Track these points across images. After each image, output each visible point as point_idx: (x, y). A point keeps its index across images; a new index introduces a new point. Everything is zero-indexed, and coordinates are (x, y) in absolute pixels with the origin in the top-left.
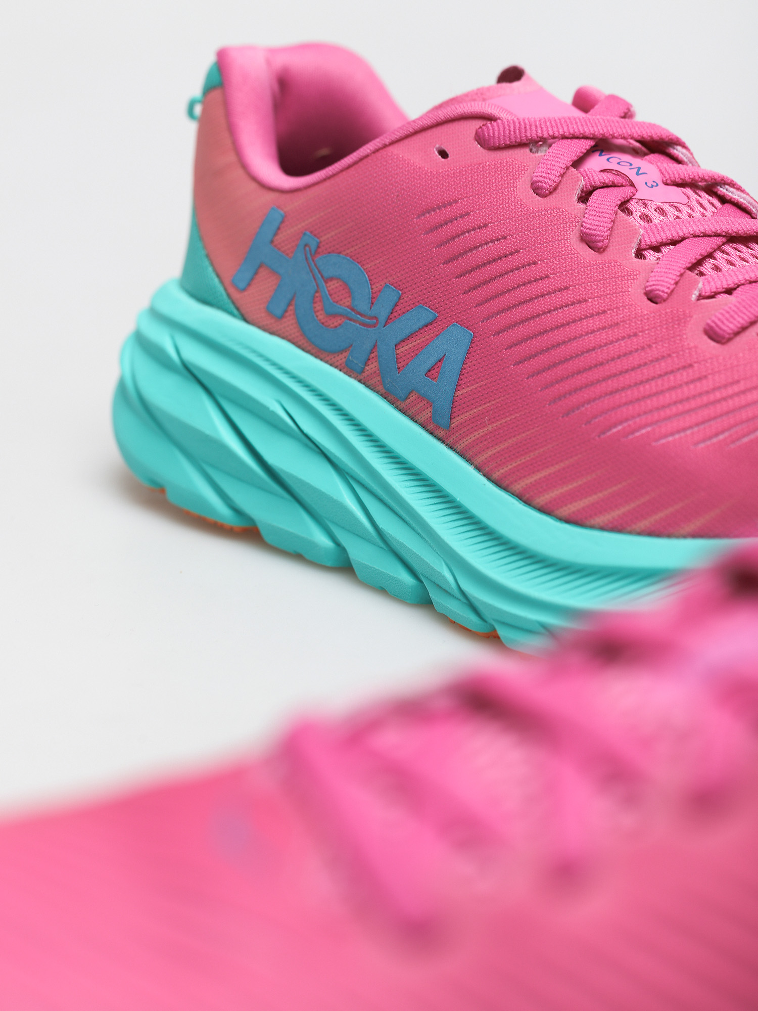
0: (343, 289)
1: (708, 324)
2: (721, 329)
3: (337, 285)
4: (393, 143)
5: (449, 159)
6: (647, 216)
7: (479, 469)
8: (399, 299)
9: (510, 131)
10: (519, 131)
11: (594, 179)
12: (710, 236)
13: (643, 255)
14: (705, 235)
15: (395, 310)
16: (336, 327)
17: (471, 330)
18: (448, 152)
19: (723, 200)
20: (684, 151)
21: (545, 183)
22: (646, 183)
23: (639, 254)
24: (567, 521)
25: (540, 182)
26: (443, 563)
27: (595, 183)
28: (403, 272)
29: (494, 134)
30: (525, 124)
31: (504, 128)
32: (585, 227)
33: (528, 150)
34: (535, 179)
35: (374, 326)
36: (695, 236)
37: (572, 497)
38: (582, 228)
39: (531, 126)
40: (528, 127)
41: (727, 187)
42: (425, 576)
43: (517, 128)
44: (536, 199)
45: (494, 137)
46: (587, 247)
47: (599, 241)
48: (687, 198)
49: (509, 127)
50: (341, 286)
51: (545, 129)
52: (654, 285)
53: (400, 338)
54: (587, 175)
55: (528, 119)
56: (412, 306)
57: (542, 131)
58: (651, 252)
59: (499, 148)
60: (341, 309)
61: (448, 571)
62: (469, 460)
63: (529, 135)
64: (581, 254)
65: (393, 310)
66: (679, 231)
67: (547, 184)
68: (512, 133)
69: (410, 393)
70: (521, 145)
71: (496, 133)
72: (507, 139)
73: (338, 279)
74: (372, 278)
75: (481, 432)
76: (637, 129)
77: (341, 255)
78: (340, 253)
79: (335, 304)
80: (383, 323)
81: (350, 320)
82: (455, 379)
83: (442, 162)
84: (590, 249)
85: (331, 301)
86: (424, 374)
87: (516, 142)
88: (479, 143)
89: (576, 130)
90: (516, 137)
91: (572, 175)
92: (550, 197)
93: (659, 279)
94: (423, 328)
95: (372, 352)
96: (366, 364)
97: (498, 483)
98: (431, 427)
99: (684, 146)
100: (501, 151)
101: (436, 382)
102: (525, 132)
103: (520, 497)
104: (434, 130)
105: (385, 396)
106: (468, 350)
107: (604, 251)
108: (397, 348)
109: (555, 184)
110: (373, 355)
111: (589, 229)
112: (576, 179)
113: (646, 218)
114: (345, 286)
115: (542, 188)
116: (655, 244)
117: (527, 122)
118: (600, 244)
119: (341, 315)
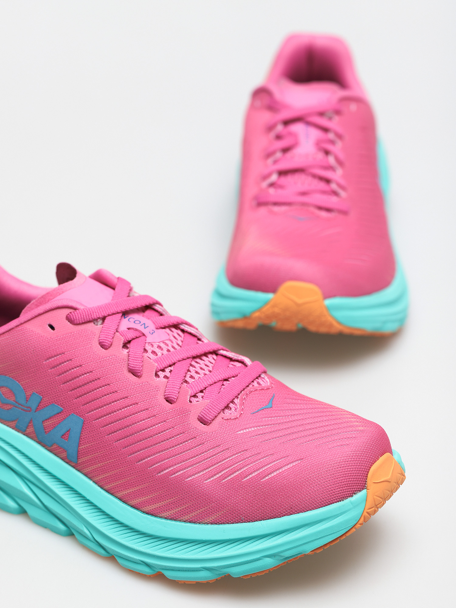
0: (10, 392)
1: (199, 416)
2: (206, 418)
3: (6, 390)
4: (25, 322)
5: (55, 330)
6: (154, 352)
7: (96, 483)
8: (42, 400)
9: (84, 316)
10: (88, 316)
11: (128, 337)
12: (185, 359)
13: (158, 374)
14: (183, 359)
15: (40, 405)
16: (8, 409)
17: (82, 417)
18: (54, 327)
19: (183, 331)
20: (160, 307)
21: (106, 343)
22: (150, 332)
23: (157, 375)
24: (147, 513)
25: (104, 342)
26: (83, 526)
27: (128, 339)
28: (41, 387)
29: (76, 318)
30: (90, 312)
31: (81, 315)
32: (130, 366)
33: (93, 324)
34: (101, 341)
35: (30, 411)
36: (179, 361)
37: (149, 503)
38: (129, 367)
39: (93, 312)
40: (92, 314)
41: (184, 325)
42: (72, 528)
43: (87, 314)
44: (103, 351)
45: (76, 319)
46: (132, 375)
47: (139, 373)
48: (168, 335)
49: (83, 314)
50: (8, 390)
51: (100, 313)
52: (169, 395)
53: (44, 419)
54: (124, 335)
55: (91, 308)
56: (49, 404)
57: (99, 315)
58: (161, 372)
59: (79, 324)
60: (11, 401)
61: (86, 529)
62: (90, 478)
63: (93, 317)
64: (130, 379)
65: (39, 405)
66: (172, 359)
67: (107, 343)
68: (85, 317)
69: (53, 444)
70: (89, 322)
71: (77, 318)
72: (83, 320)
73: (6, 387)
74: (25, 388)
75: (95, 467)
76: (139, 302)
77: (6, 376)
78: (6, 375)
79: (6, 399)
80: (35, 410)
81: (16, 407)
82: (78, 441)
83: (52, 332)
84: (134, 376)
85: (4, 397)
86: (60, 437)
87: (87, 321)
88: (68, 321)
89: (114, 311)
90: (87, 319)
91: (117, 336)
92: (109, 349)
93: (170, 391)
94: (56, 415)
95: (30, 423)
96: (27, 428)
97: (107, 491)
98: (67, 460)
99: (160, 304)
100: (81, 325)
101: (67, 441)
102: (91, 316)
103: (120, 499)
104: (44, 315)
105: (39, 443)
106: (82, 427)
107: (141, 377)
108: (43, 423)
109: (111, 343)
110: (30, 424)
111: (133, 367)
112: (120, 339)
113: (153, 352)
114: (11, 391)
115: (105, 345)
116: (162, 368)
117: (91, 310)
118: (139, 374)
119: (11, 405)
